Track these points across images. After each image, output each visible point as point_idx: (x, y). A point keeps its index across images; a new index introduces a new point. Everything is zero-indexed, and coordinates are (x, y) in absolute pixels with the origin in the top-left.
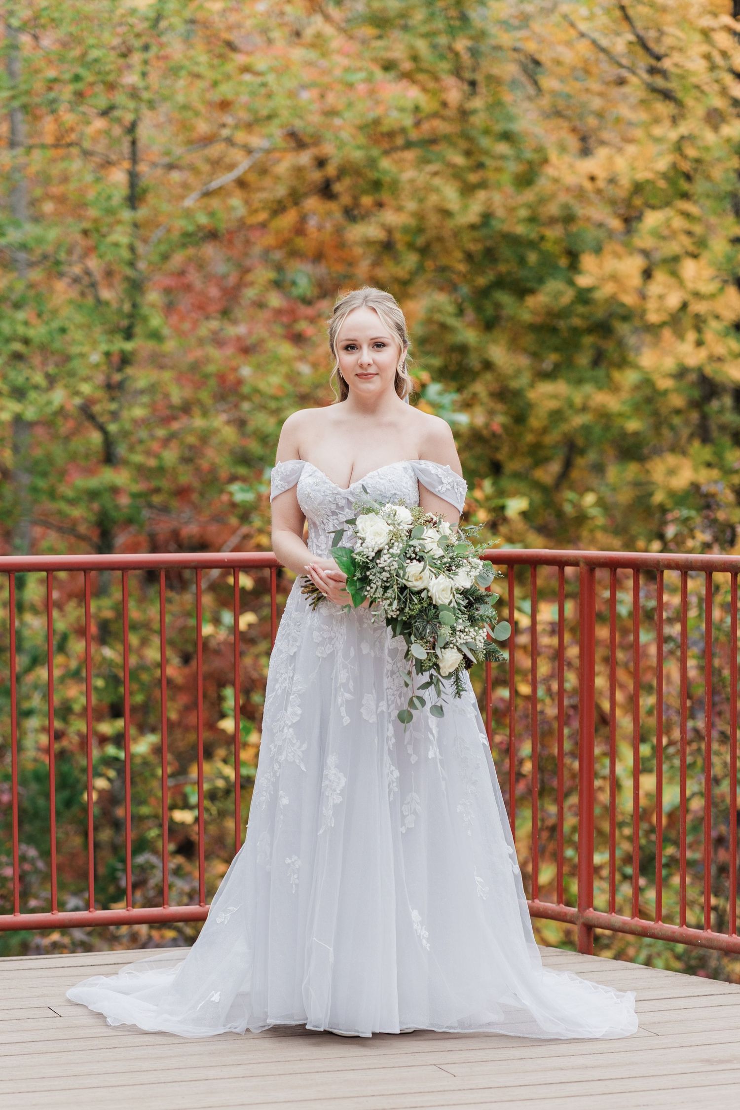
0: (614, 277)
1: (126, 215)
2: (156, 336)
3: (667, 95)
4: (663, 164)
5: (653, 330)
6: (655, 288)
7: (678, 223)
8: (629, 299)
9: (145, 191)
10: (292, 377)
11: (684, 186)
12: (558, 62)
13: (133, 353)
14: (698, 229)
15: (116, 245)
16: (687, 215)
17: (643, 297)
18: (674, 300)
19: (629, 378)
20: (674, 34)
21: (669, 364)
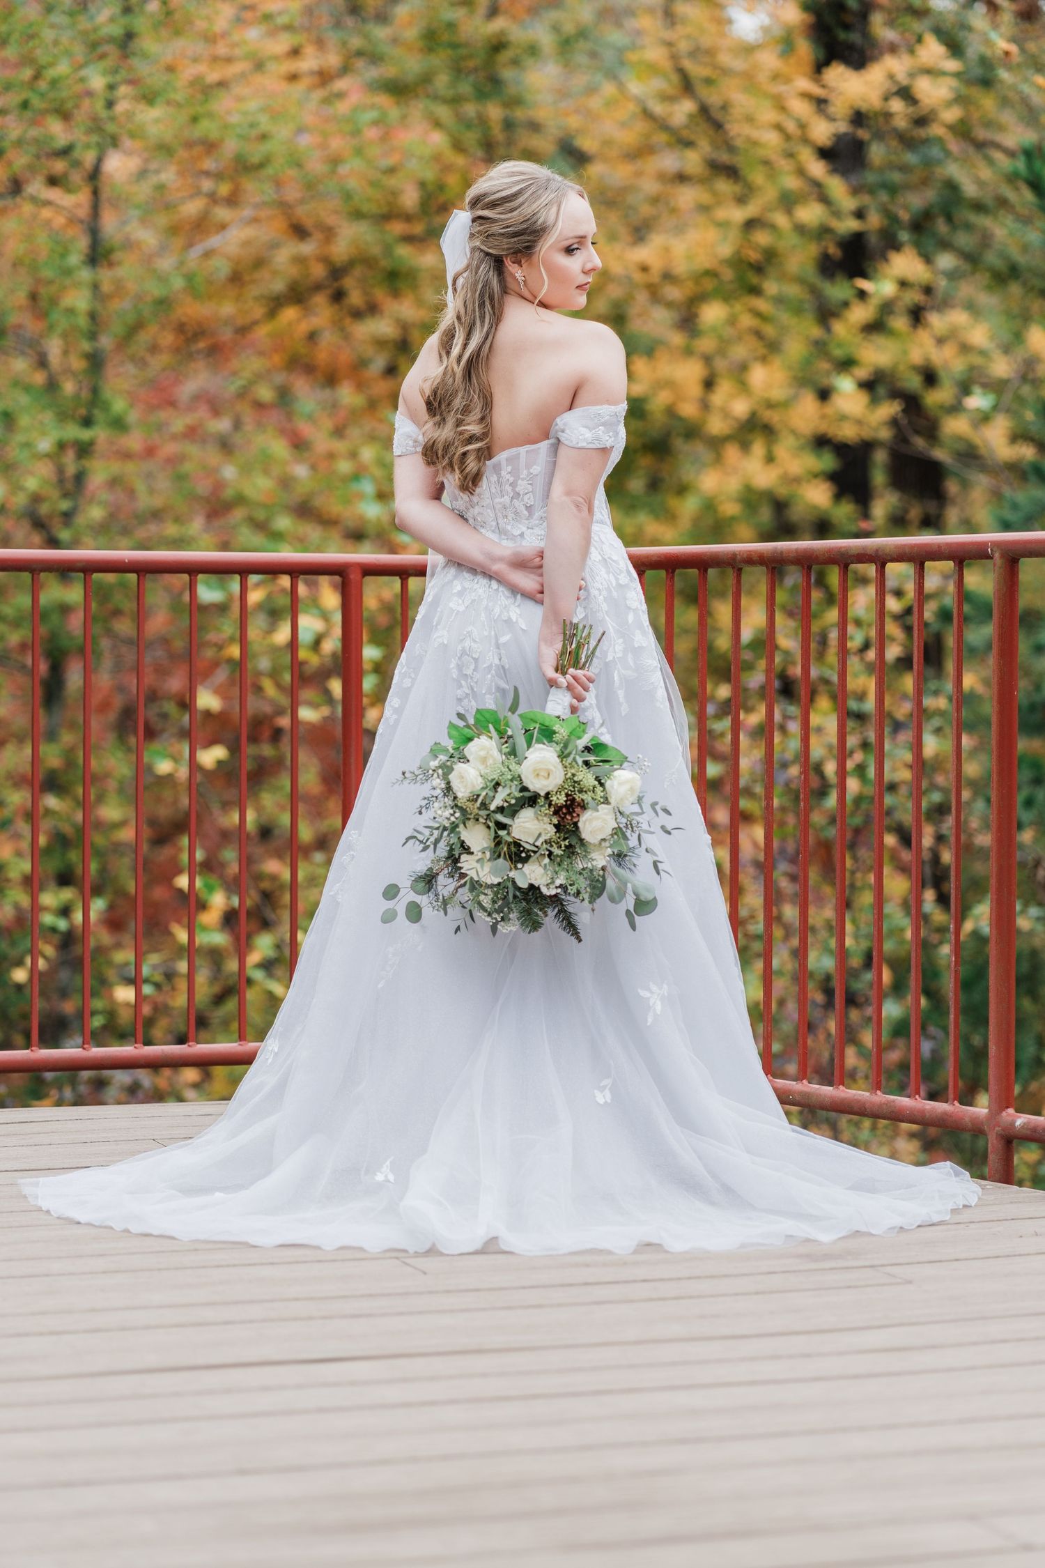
0: (669, 384)
1: (85, 274)
2: (119, 424)
3: (732, 172)
4: (726, 250)
5: (716, 444)
6: (719, 397)
7: (747, 321)
8: (688, 410)
9: (110, 251)
10: (286, 482)
11: (754, 279)
12: (607, 143)
13: (91, 443)
14: (769, 330)
15: (71, 311)
16: (758, 314)
17: (705, 406)
18: (741, 408)
19: (689, 506)
20: (741, 100)
21: (733, 485)
